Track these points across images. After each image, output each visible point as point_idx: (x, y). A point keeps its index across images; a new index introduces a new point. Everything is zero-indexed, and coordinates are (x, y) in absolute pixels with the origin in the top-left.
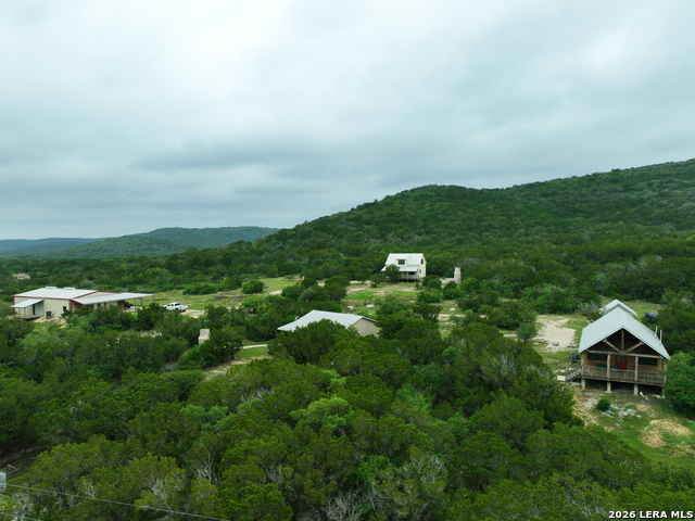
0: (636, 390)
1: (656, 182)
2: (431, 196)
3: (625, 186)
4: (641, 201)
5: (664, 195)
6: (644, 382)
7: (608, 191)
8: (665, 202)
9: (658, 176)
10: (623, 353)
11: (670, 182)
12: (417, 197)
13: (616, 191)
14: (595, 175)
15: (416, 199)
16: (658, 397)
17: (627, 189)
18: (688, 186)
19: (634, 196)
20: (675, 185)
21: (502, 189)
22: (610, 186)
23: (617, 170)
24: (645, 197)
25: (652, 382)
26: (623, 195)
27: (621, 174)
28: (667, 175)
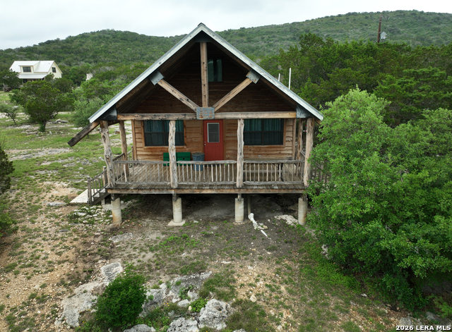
0: (239, 208)
1: (266, 37)
2: (108, 38)
3: (248, 38)
4: (257, 48)
5: (271, 45)
6: (258, 187)
7: (238, 41)
8: (271, 49)
9: (268, 33)
10: (205, 112)
11: (274, 37)
12: (96, 37)
13: (242, 41)
14: (230, 31)
15: (94, 39)
16: (289, 219)
17: (249, 40)
18: (284, 40)
19: (253, 45)
20: (277, 39)
21: (167, 38)
22: (239, 38)
23: (243, 28)
24: (260, 46)
25: (276, 187)
26: (247, 44)
27: (245, 31)
28: (272, 32)
